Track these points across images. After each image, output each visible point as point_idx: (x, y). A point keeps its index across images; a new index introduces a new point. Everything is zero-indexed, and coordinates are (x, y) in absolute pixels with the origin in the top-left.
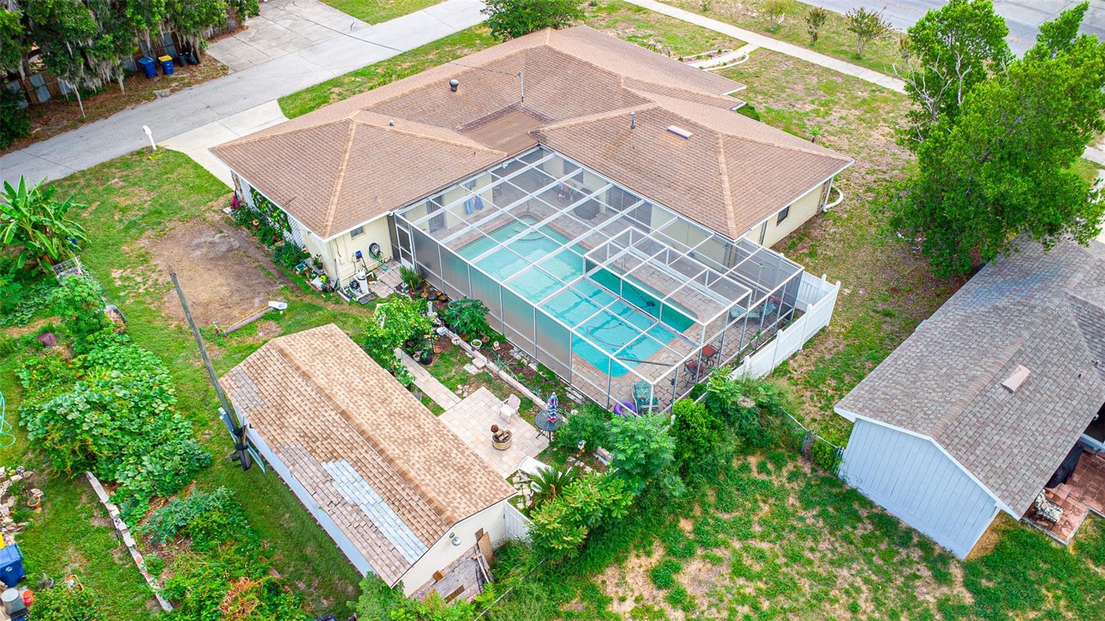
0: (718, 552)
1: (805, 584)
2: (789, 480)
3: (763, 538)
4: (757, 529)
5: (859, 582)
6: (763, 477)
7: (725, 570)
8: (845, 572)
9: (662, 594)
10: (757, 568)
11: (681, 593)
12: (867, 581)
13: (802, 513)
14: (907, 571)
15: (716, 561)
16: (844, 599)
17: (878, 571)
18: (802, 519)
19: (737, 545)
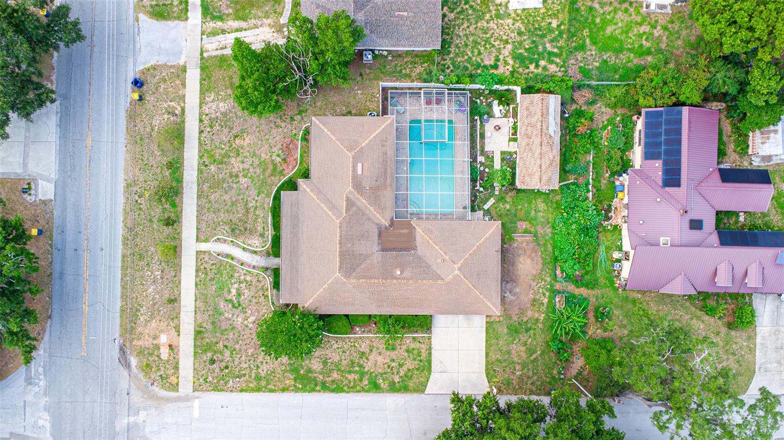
0: (479, 61)
1: (471, 39)
2: (446, 60)
3: (468, 55)
4: (466, 57)
5: (461, 30)
6: (451, 66)
7: (482, 56)
8: (461, 34)
9: (499, 63)
10: (476, 51)
11: (496, 60)
12: (459, 28)
13: (453, 52)
14: (449, 23)
15: (482, 59)
16: (468, 30)
17: (454, 28)
18: (455, 50)
19: (474, 58)
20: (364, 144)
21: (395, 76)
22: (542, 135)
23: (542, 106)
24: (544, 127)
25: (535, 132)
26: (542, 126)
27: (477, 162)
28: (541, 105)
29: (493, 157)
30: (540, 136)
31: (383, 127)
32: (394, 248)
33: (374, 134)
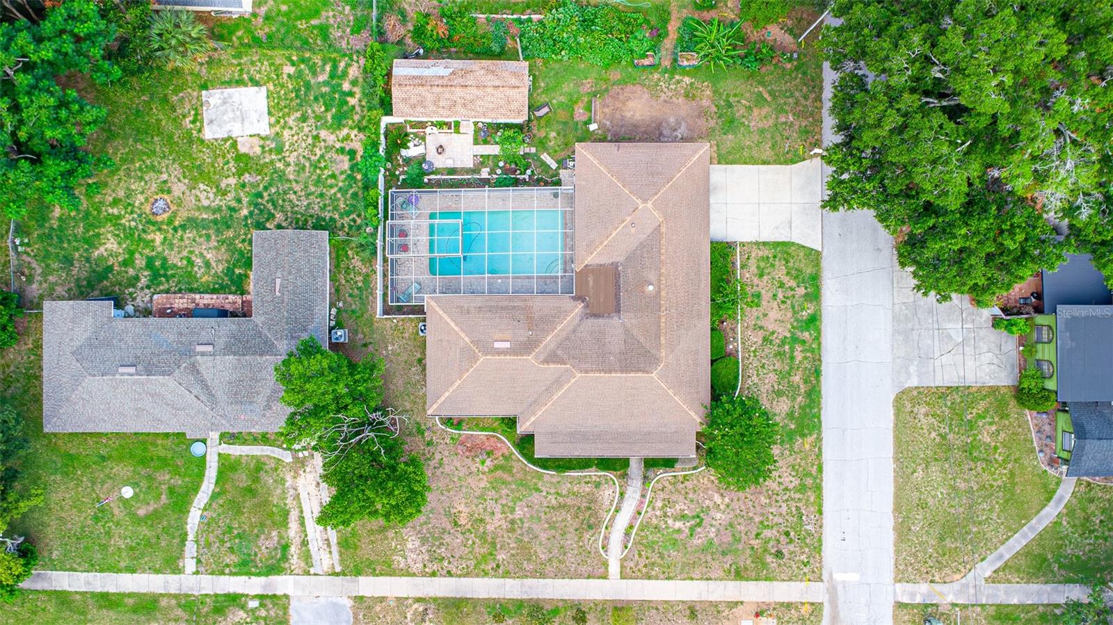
0: (343, 177)
1: (313, 189)
2: (343, 224)
3: (335, 194)
4: (339, 195)
5: (299, 203)
6: (351, 217)
7: (337, 173)
8: (305, 203)
9: (347, 149)
10: (329, 181)
11: (342, 153)
12: (298, 205)
13: (331, 214)
14: (289, 220)
15: (342, 173)
16: (300, 194)
17: (296, 213)
18: (329, 211)
19: (341, 184)
20: (467, 339)
21: (367, 297)
22: (451, 86)
23: (410, 85)
24: (440, 82)
25: (447, 96)
26: (438, 86)
27: (489, 179)
28: (408, 87)
29: (482, 156)
30: (453, 89)
31: (441, 312)
32: (616, 295)
33: (452, 324)
